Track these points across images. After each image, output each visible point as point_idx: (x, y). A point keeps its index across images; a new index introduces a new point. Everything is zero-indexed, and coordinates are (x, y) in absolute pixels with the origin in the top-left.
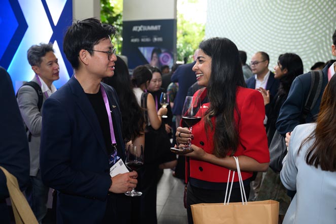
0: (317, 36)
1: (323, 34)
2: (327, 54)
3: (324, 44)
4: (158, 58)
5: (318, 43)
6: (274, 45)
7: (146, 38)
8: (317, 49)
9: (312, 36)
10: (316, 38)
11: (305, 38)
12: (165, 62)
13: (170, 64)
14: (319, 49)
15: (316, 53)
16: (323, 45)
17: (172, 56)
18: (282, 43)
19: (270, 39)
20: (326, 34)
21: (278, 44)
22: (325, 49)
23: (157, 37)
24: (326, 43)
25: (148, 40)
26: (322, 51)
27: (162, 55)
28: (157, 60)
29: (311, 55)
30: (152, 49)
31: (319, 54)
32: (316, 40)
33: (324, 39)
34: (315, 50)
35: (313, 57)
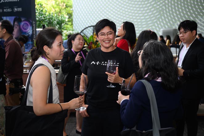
0: (159, 5)
1: (164, 3)
2: (167, 20)
3: (165, 11)
4: (19, 26)
5: (160, 11)
6: (127, 13)
7: (7, 8)
8: (159, 16)
9: (155, 5)
10: (158, 7)
11: (150, 7)
12: (25, 29)
13: (30, 31)
14: (161, 16)
15: (158, 19)
16: (163, 13)
17: (31, 24)
18: (133, 11)
19: (123, 9)
20: (166, 3)
21: (129, 12)
22: (166, 16)
23: (17, 8)
24: (166, 11)
25: (9, 10)
26: (163, 18)
27: (22, 23)
28: (18, 28)
29: (155, 21)
30: (13, 18)
31: (161, 20)
32: (158, 8)
33: (164, 7)
34: (158, 17)
35: (156, 22)
